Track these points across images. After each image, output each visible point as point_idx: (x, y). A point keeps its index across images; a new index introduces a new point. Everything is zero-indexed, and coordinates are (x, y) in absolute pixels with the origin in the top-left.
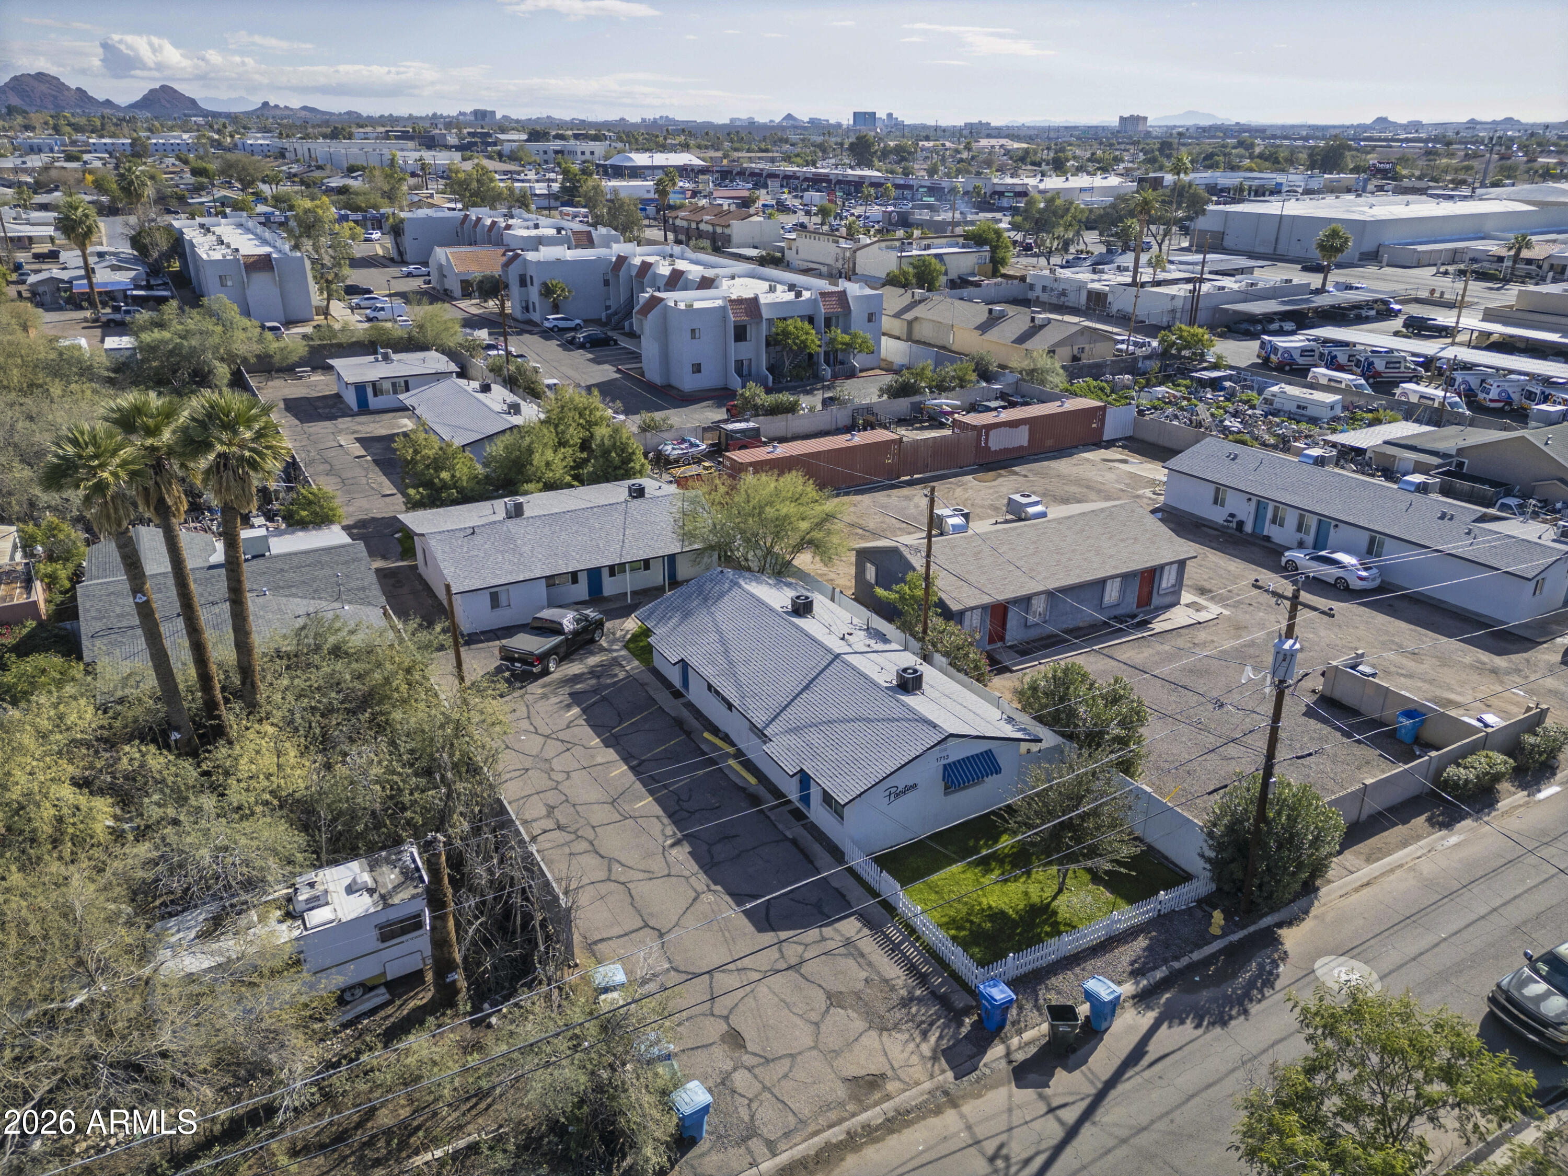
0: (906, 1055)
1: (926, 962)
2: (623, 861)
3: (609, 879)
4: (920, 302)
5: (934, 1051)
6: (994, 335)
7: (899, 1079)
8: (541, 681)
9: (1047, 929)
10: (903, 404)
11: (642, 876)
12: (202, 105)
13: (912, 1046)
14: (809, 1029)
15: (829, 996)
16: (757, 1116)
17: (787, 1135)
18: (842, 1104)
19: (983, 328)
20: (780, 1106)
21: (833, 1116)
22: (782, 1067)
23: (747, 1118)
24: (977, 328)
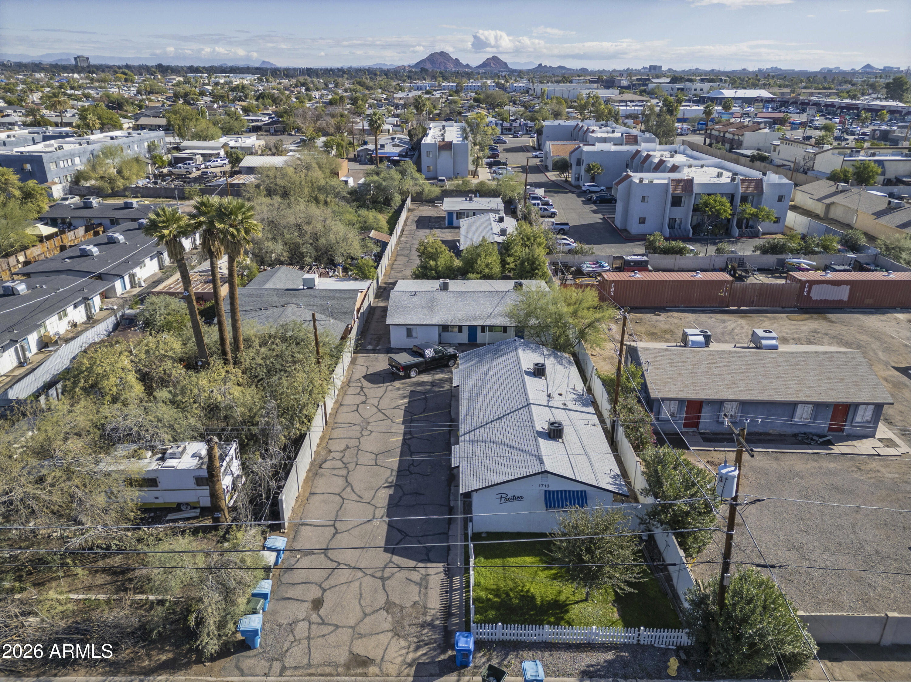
0: (396, 655)
1: (459, 608)
2: (354, 487)
3: (339, 495)
4: (841, 192)
5: (414, 660)
6: (885, 220)
7: (380, 668)
8: (404, 381)
9: (552, 619)
10: (771, 259)
11: (356, 498)
12: (509, 66)
13: (404, 651)
14: (360, 615)
15: (387, 602)
16: (291, 651)
17: (295, 668)
18: (337, 666)
19: (879, 214)
20: (307, 651)
21: (327, 669)
22: (326, 630)
23: (285, 649)
24: (873, 214)
